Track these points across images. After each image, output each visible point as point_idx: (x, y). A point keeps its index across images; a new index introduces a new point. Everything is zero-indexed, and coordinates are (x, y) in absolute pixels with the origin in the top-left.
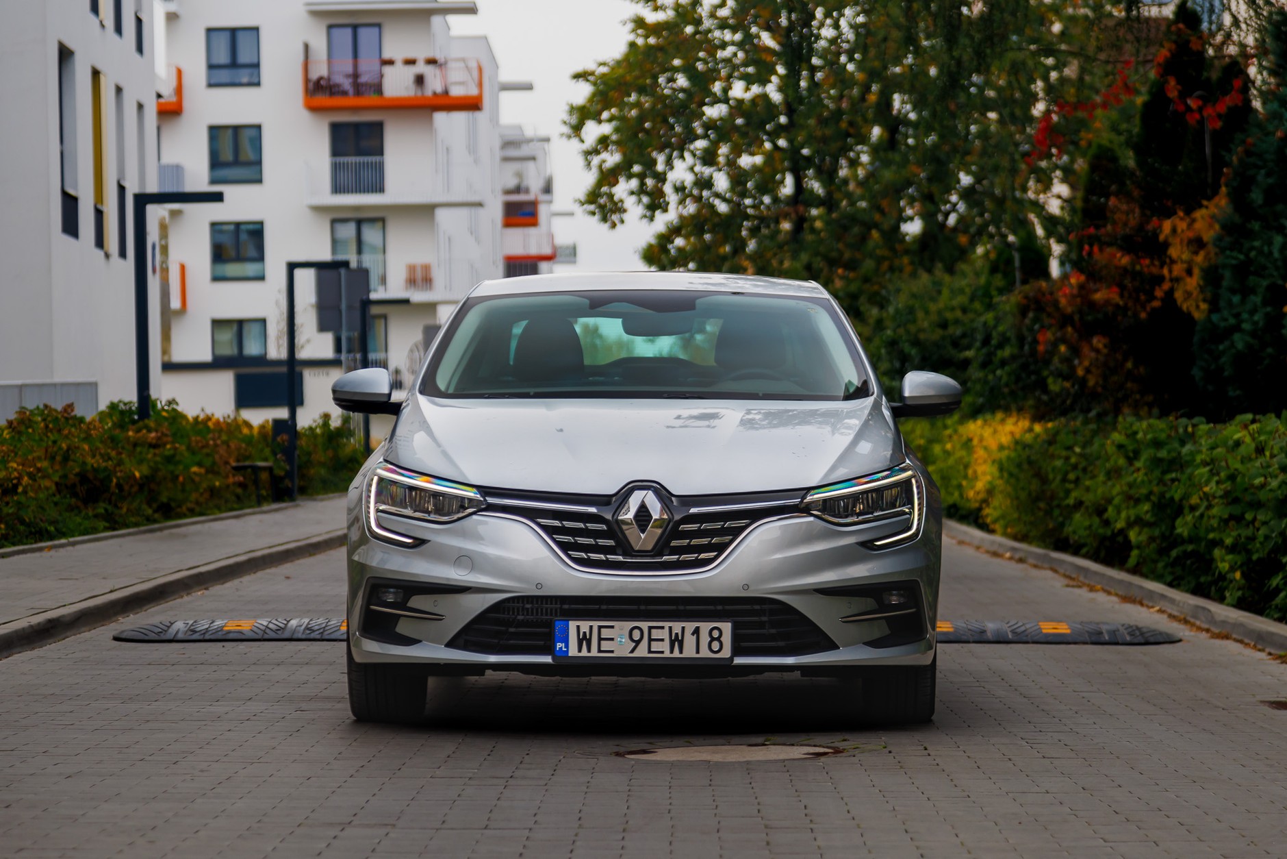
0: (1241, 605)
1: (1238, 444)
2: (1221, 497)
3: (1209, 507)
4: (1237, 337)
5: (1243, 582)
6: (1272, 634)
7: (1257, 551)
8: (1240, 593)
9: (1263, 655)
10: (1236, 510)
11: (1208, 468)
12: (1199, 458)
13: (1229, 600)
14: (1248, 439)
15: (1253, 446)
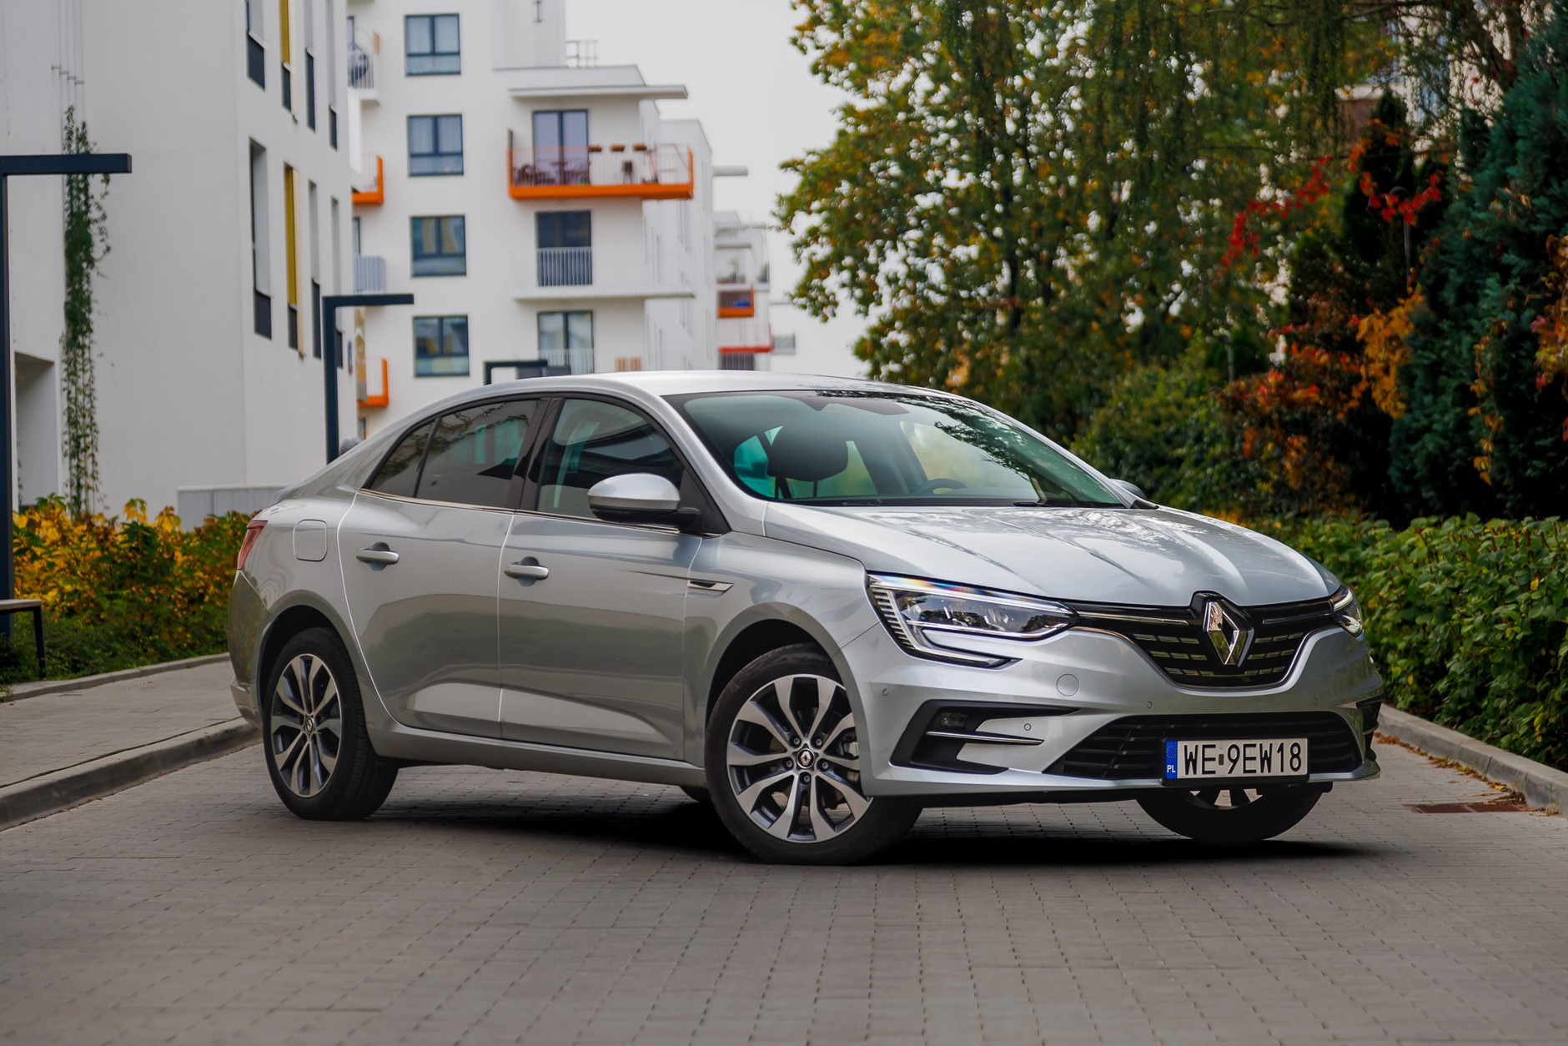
0: (1413, 709)
1: (1412, 547)
2: (1395, 602)
3: (1384, 612)
4: (1427, 437)
5: (1415, 686)
6: (1434, 738)
7: (1430, 656)
8: (1411, 698)
9: (1423, 759)
10: (1409, 615)
11: (1383, 573)
12: (1376, 562)
13: (1401, 704)
14: (1421, 544)
15: (1425, 550)
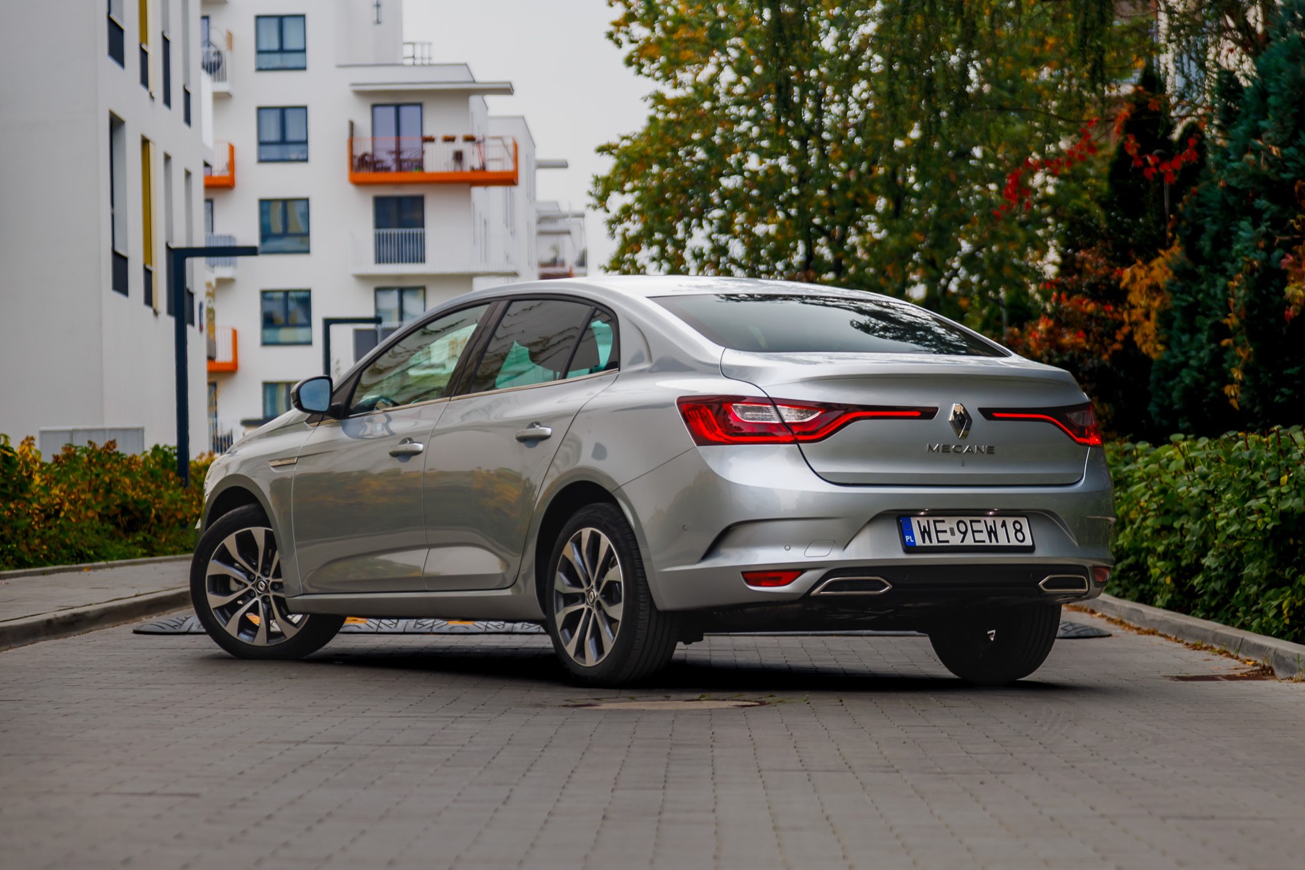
0: (1169, 606)
1: (1170, 460)
2: (1155, 510)
3: (1144, 519)
4: (1184, 372)
5: (1173, 585)
6: (1190, 627)
7: (1186, 558)
8: (1169, 596)
9: (1180, 645)
10: (1167, 520)
11: (1144, 484)
12: (1137, 474)
13: (1159, 602)
14: (1179, 456)
15: (1183, 461)
